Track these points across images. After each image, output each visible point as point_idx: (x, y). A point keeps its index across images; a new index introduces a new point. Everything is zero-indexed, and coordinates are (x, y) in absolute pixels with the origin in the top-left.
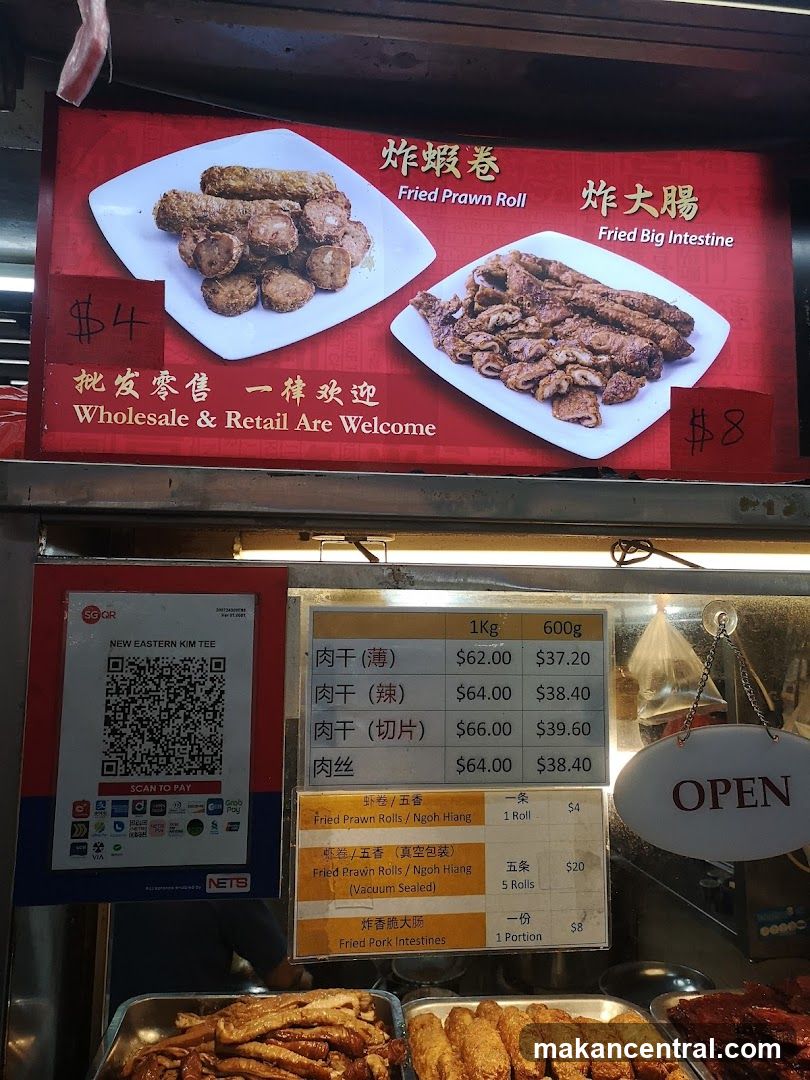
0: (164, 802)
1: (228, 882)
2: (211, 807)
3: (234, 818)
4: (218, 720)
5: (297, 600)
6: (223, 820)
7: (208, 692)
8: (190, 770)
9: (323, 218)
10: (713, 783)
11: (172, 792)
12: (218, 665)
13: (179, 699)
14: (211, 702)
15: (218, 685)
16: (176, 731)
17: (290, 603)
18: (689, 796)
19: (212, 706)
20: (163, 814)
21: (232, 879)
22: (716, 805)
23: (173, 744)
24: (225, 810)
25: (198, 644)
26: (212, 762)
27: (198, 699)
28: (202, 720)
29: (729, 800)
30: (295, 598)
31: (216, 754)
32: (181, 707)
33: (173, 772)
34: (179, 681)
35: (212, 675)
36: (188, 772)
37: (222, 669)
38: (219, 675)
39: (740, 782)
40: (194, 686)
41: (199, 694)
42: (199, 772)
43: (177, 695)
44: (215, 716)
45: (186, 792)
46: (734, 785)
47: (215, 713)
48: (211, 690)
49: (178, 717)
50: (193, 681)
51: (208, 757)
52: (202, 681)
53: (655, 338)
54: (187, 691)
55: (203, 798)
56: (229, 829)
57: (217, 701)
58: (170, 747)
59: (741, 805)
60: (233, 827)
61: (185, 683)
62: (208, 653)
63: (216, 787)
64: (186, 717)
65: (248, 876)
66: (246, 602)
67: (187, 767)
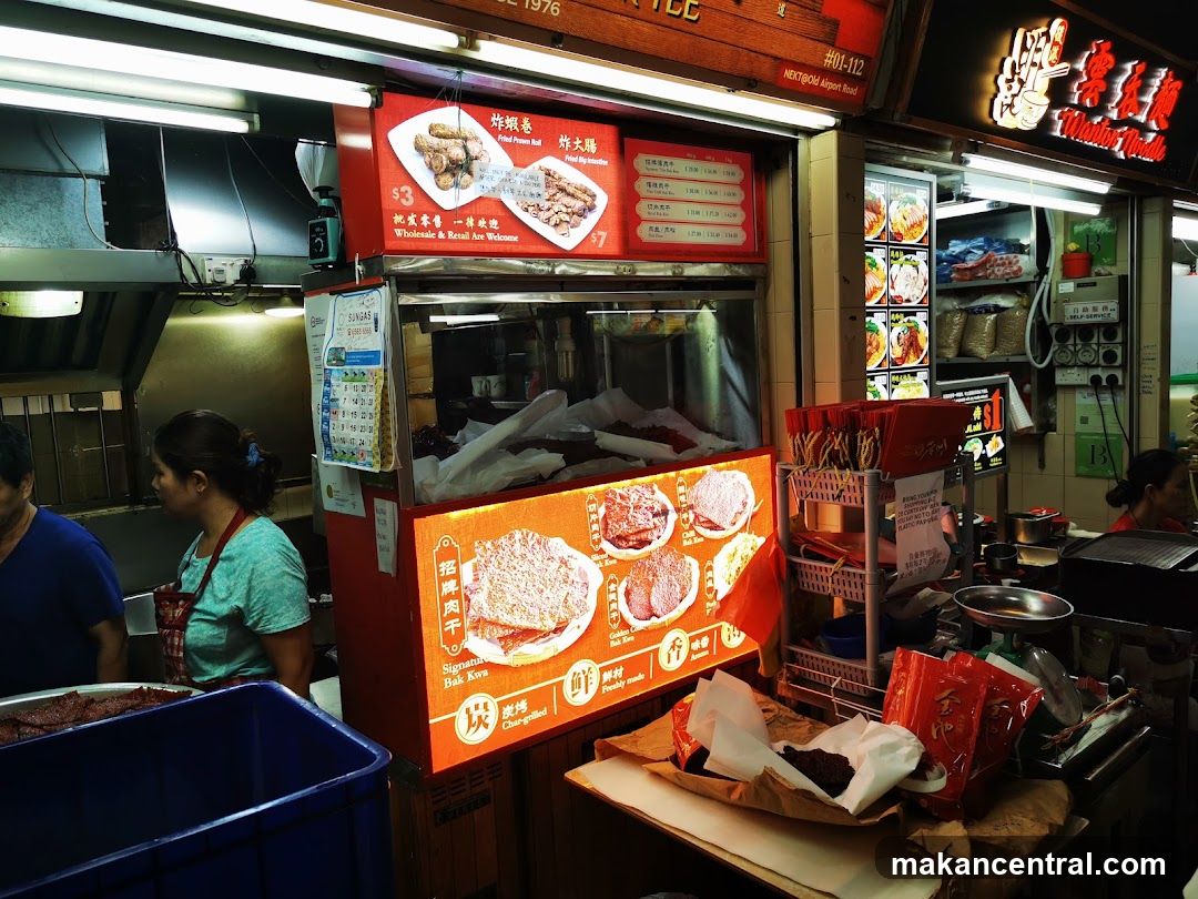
9: (474, 148)
53: (585, 202)
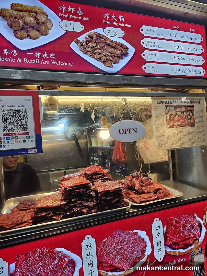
0: (17, 137)
1: (32, 151)
2: (27, 137)
3: (32, 139)
4: (27, 121)
5: (41, 98)
6: (30, 140)
7: (24, 115)
8: (22, 130)
10: (125, 129)
11: (19, 135)
12: (25, 110)
13: (18, 117)
14: (25, 117)
15: (26, 114)
16: (18, 123)
17: (39, 98)
18: (121, 131)
19: (25, 118)
20: (17, 139)
21: (33, 150)
22: (125, 133)
23: (18, 125)
24: (30, 138)
25: (21, 106)
26: (27, 129)
27: (22, 117)
28: (23, 121)
29: (127, 132)
30: (40, 97)
31: (27, 127)
32: (19, 118)
33: (18, 131)
34: (18, 113)
35: (25, 112)
36: (22, 131)
37: (26, 111)
38: (26, 112)
39: (129, 129)
40: (21, 114)
41: (22, 116)
42: (24, 131)
43: (17, 116)
44: (26, 120)
45: (22, 135)
46: (128, 130)
47: (26, 119)
48: (25, 115)
49: (18, 120)
50: (21, 113)
51: (26, 128)
52: (22, 113)
54: (20, 115)
55: (25, 136)
56: (31, 141)
57: (26, 117)
58: (17, 126)
59: (129, 133)
60: (32, 141)
61: (19, 114)
62: (23, 108)
63: (28, 133)
64: (20, 120)
65: (36, 150)
66: (30, 98)
67: (21, 130)
